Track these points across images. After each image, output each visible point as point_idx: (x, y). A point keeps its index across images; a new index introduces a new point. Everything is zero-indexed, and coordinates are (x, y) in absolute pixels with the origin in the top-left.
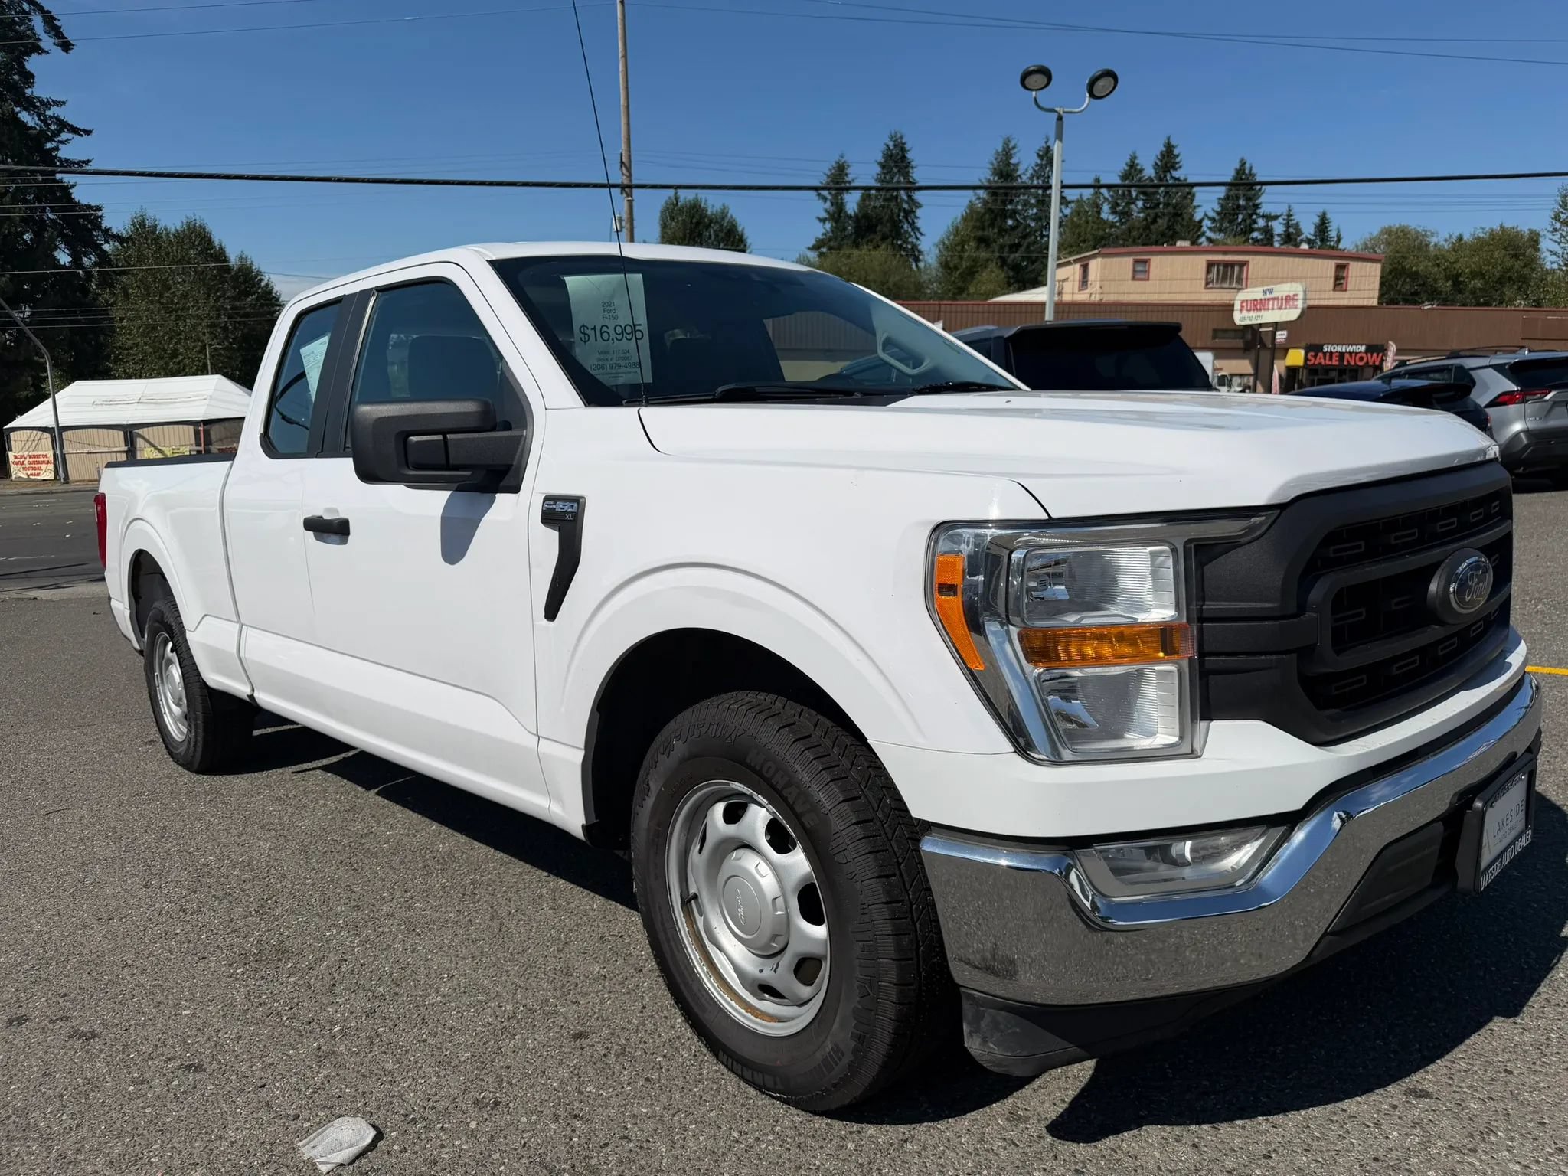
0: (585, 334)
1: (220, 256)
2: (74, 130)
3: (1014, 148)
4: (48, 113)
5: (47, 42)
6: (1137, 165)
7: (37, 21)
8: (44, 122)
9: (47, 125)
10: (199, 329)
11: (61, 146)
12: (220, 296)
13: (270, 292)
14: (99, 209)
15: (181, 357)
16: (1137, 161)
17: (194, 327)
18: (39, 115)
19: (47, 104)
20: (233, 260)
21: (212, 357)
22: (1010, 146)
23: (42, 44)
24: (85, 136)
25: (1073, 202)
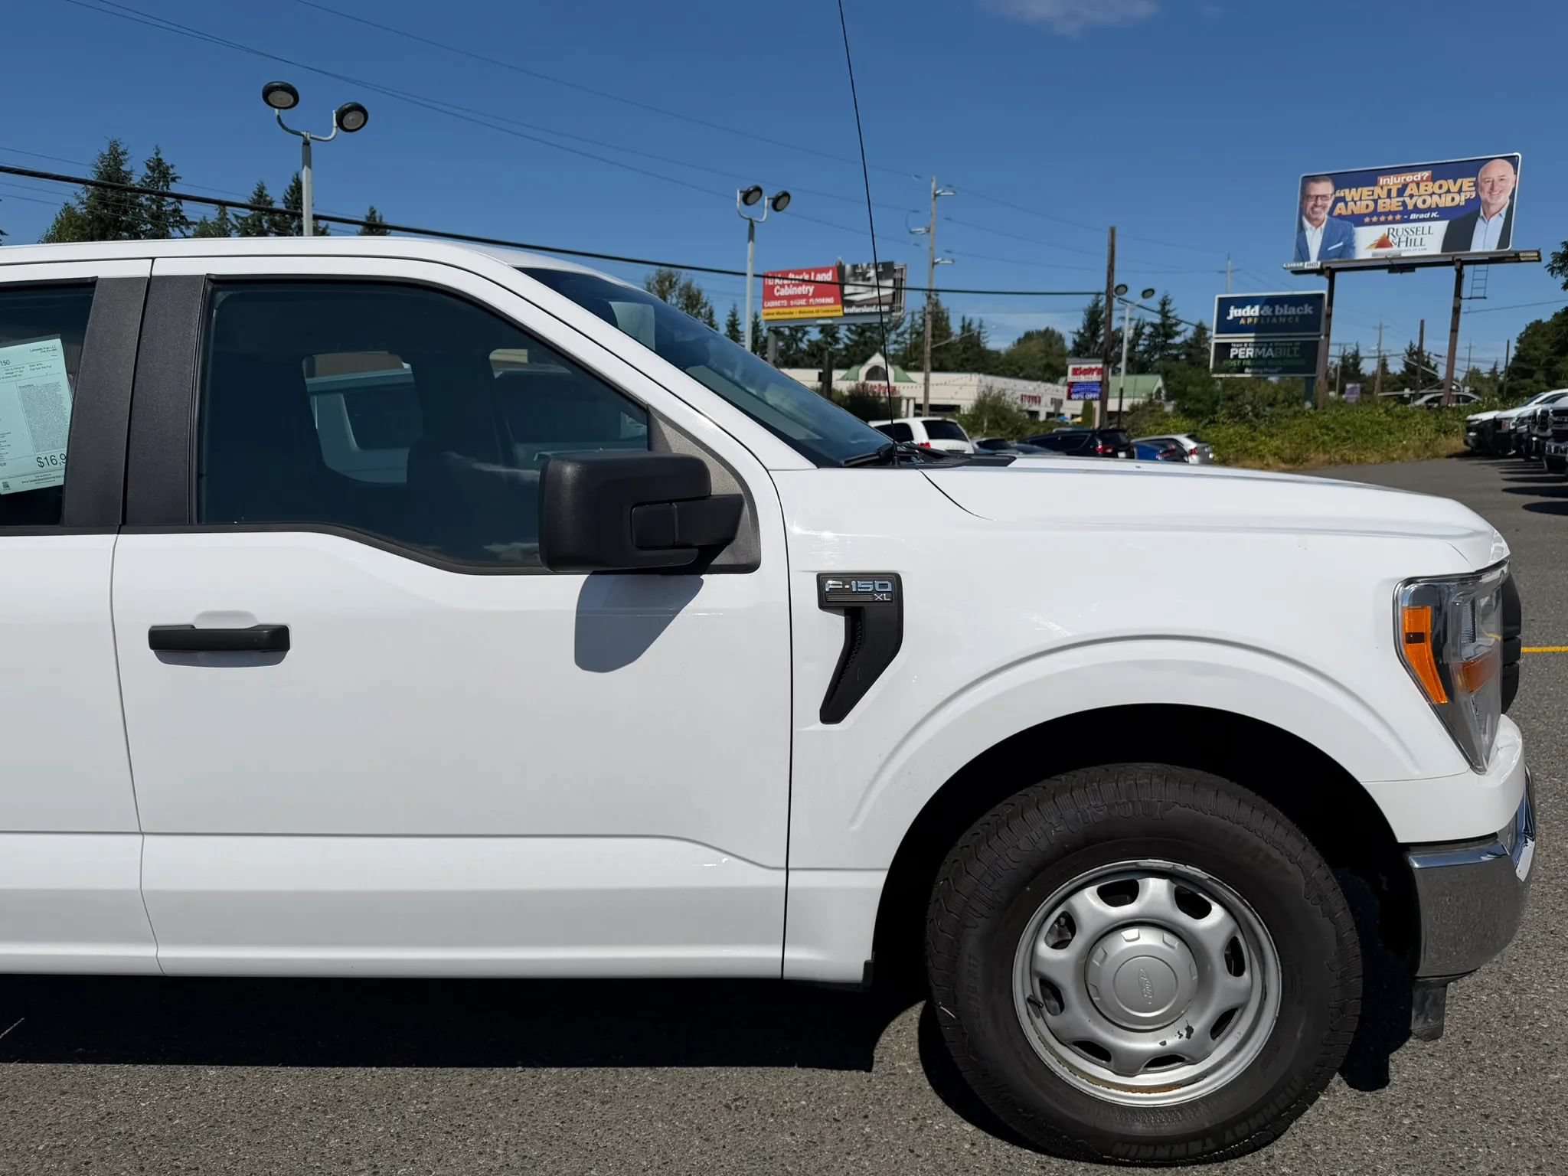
3: (124, 153)
6: (266, 196)
16: (265, 192)
22: (119, 151)
25: (196, 223)
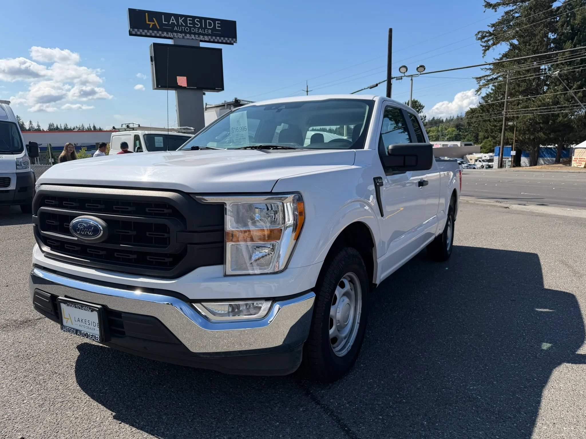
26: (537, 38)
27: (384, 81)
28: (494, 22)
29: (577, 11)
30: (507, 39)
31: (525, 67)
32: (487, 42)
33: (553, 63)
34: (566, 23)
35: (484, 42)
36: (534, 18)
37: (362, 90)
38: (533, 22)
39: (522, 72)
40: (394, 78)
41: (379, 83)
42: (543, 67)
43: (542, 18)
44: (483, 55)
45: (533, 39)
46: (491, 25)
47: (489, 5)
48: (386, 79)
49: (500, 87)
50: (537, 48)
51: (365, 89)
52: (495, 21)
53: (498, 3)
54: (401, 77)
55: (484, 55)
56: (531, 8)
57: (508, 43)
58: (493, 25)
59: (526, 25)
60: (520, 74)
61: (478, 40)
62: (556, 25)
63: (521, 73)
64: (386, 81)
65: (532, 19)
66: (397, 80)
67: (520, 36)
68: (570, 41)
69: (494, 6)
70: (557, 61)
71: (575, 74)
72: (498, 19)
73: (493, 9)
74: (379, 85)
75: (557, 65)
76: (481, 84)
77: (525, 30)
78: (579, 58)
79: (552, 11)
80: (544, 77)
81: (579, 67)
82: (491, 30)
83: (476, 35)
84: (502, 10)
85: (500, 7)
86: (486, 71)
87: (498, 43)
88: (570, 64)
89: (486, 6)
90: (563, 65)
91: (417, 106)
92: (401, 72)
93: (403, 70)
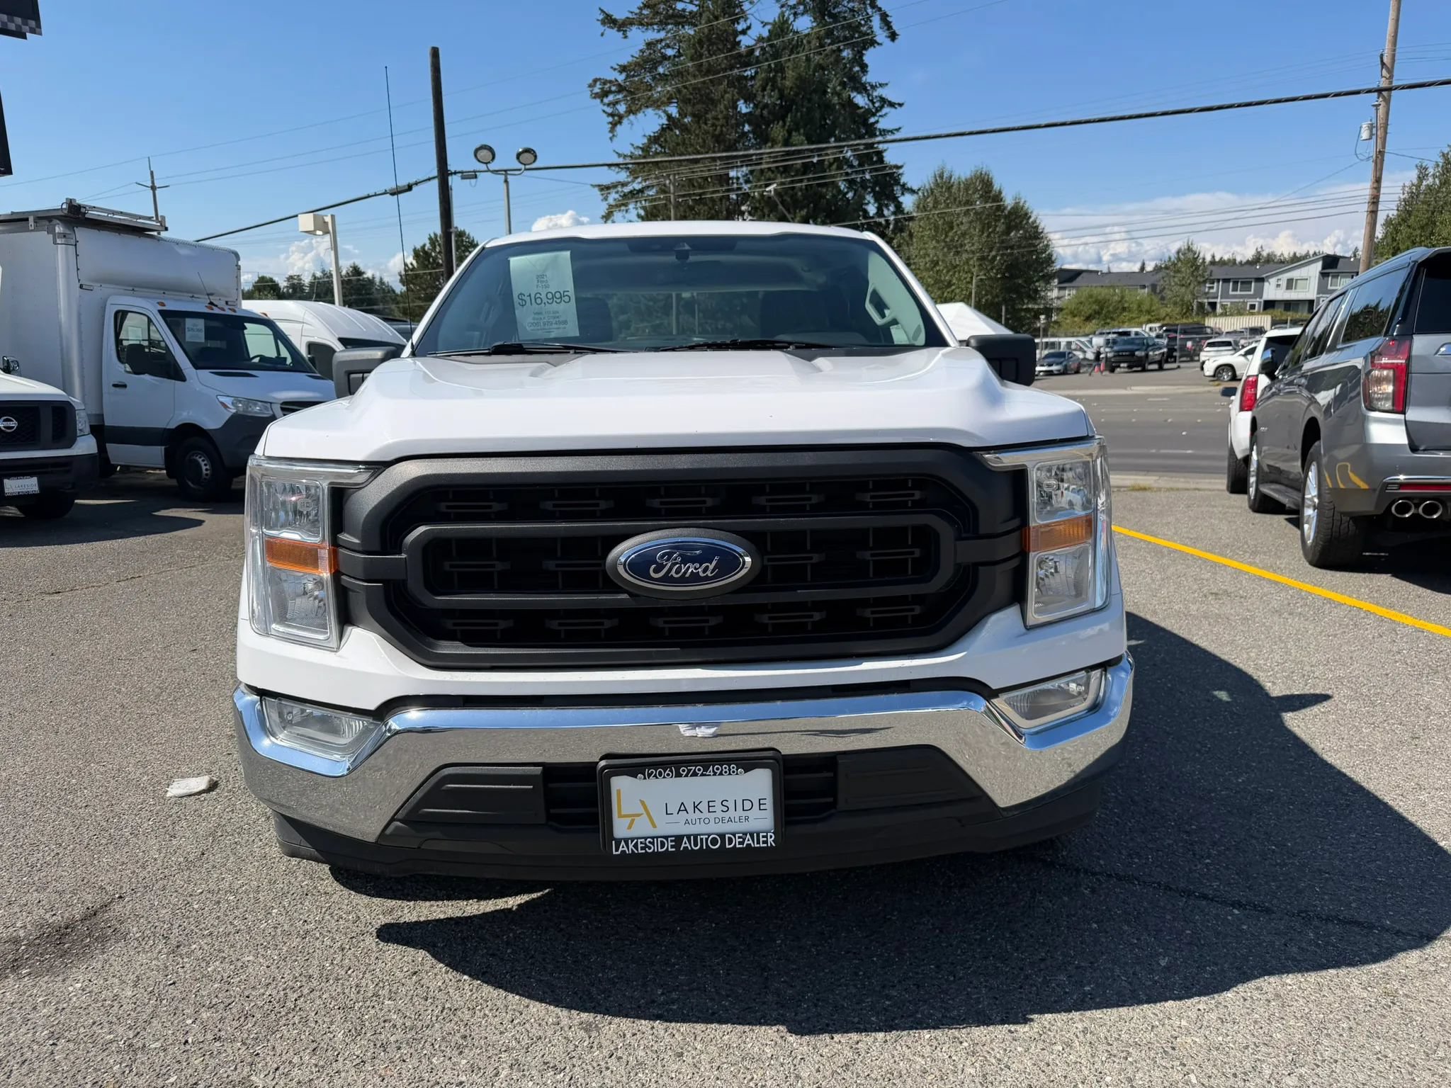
0: (522, 299)
1: (998, 198)
2: (892, 105)
4: (875, 94)
5: (881, 35)
7: (876, 22)
8: (872, 101)
9: (873, 103)
10: (971, 262)
11: (880, 119)
12: (992, 232)
13: (1037, 227)
14: (899, 167)
15: (953, 287)
17: (968, 260)
18: (868, 95)
19: (874, 87)
20: (1009, 201)
21: (978, 286)
23: (878, 39)
24: (899, 108)
26: (718, 109)
27: (429, 179)
28: (624, 62)
29: (786, 61)
30: (657, 104)
31: (701, 171)
32: (614, 105)
33: (753, 168)
34: (770, 84)
35: (608, 105)
36: (709, 64)
37: (369, 197)
38: (708, 72)
39: (697, 182)
40: (455, 173)
41: (416, 184)
42: (732, 174)
43: (723, 66)
44: (611, 135)
45: (711, 111)
46: (617, 67)
47: (609, 21)
48: (435, 173)
49: (655, 211)
50: (722, 131)
51: (376, 195)
52: (625, 60)
53: (628, 18)
54: (475, 172)
55: (614, 136)
56: (700, 42)
57: (660, 112)
58: (623, 69)
59: (695, 76)
60: (694, 186)
61: (595, 98)
62: (752, 86)
63: (696, 184)
64: (434, 178)
65: (705, 66)
66: (463, 178)
67: (686, 101)
68: (781, 123)
69: (622, 26)
70: (761, 164)
71: (796, 194)
72: (632, 56)
73: (619, 31)
74: (414, 188)
75: (762, 171)
76: (611, 201)
77: (694, 89)
78: (800, 162)
79: (740, 55)
80: (737, 195)
81: (801, 181)
82: (621, 78)
83: (590, 86)
84: (639, 38)
85: (634, 28)
86: (618, 172)
87: (639, 110)
88: (786, 170)
89: (603, 22)
90: (773, 172)
91: (464, 246)
92: (479, 161)
93: (484, 154)
